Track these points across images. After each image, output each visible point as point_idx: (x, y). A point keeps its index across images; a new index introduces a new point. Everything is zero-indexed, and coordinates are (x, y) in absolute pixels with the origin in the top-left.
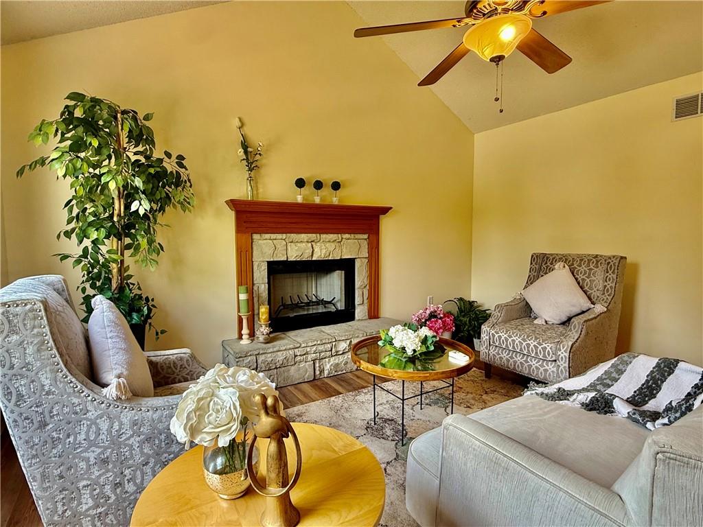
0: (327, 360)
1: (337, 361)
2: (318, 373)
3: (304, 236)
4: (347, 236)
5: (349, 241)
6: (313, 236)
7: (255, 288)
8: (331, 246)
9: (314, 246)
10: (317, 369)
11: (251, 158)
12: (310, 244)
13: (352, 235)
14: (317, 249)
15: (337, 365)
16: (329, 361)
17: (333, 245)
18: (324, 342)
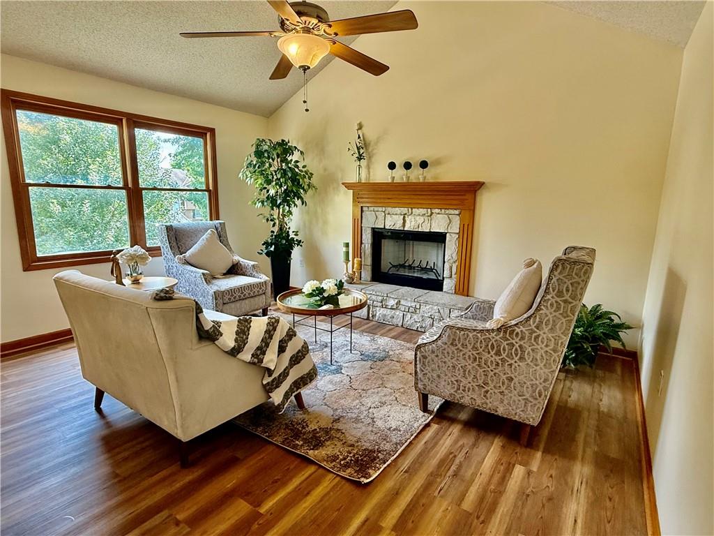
0: (378, 308)
1: (385, 312)
2: (371, 316)
3: (398, 210)
4: (437, 211)
5: (439, 215)
6: (405, 210)
7: (363, 246)
8: (420, 219)
9: (406, 219)
10: (371, 312)
11: (363, 151)
12: (402, 217)
13: (443, 210)
14: (408, 222)
15: (385, 315)
16: (380, 310)
17: (422, 219)
18: (378, 294)
